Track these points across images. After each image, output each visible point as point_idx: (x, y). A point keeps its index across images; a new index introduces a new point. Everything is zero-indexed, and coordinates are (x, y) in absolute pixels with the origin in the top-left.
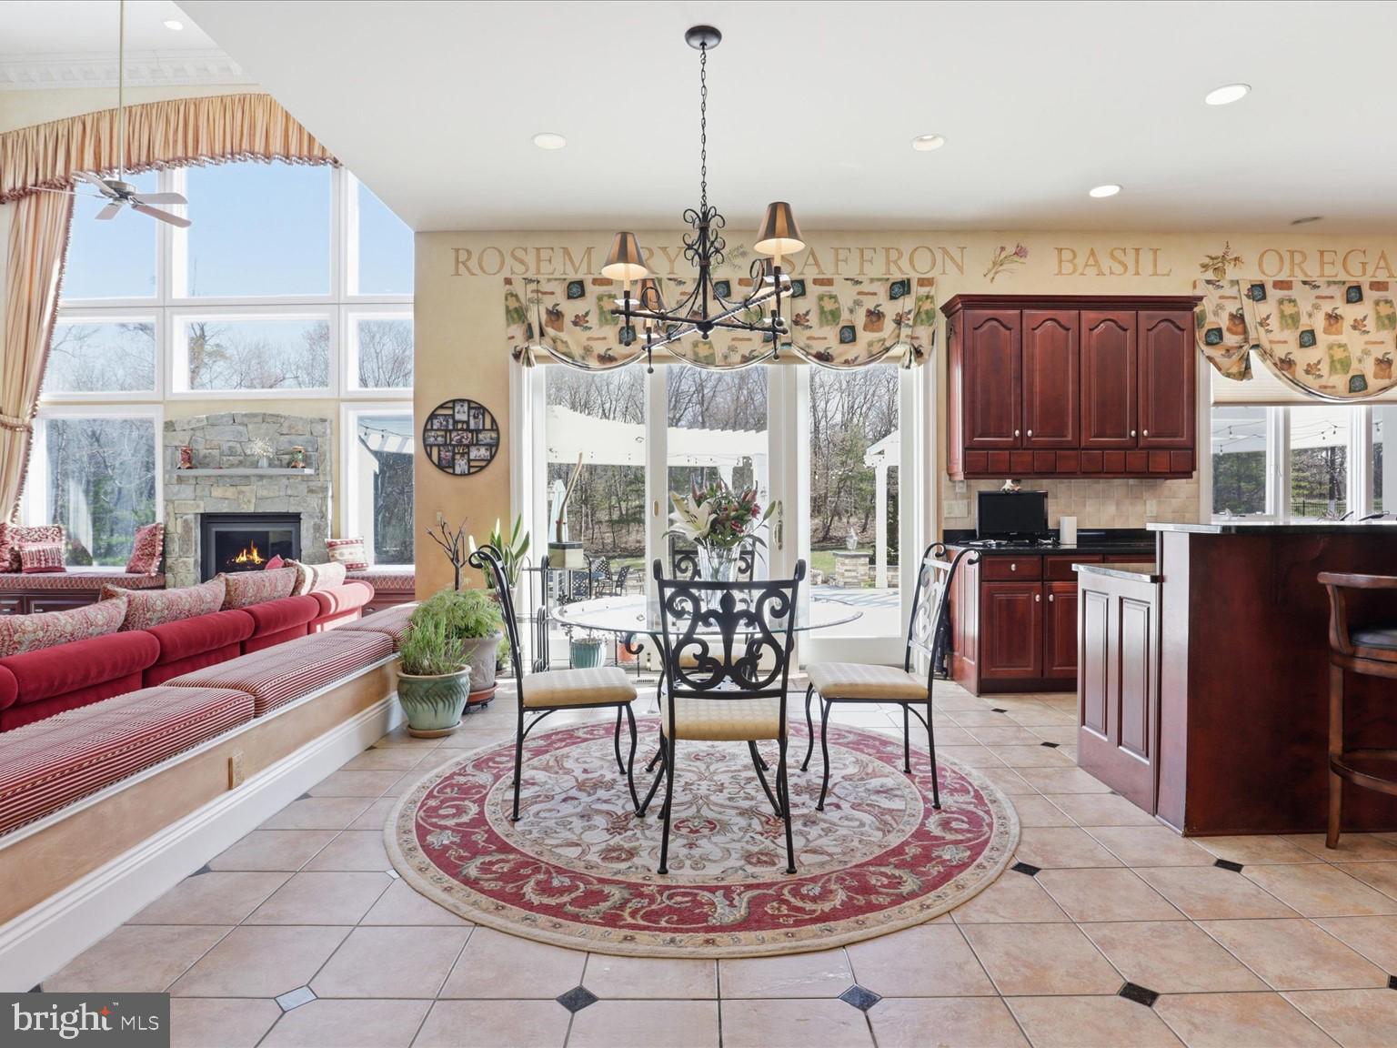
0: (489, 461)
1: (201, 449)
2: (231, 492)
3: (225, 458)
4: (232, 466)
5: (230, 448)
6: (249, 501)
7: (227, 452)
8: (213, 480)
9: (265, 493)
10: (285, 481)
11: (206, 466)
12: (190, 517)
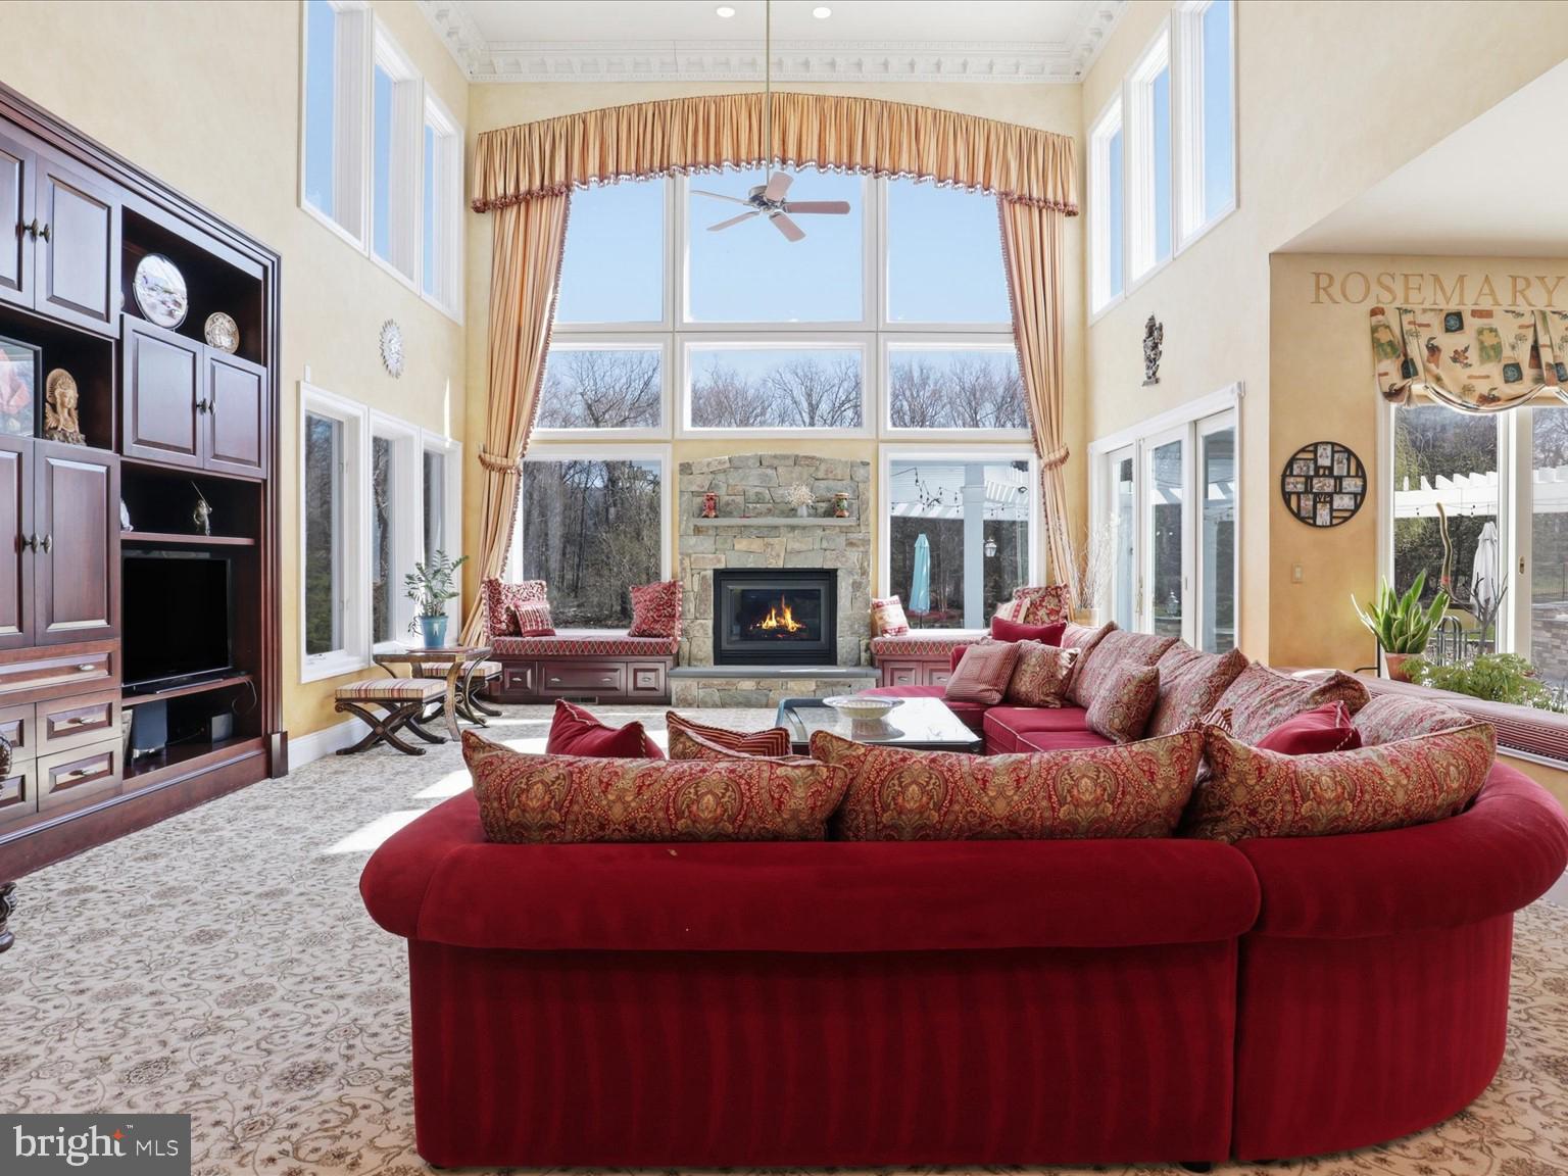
0: (1354, 512)
1: (723, 495)
2: (756, 545)
3: (751, 506)
4: (759, 515)
5: (757, 494)
6: (778, 556)
7: (753, 498)
8: (736, 530)
9: (797, 546)
10: (820, 532)
11: (729, 514)
12: (710, 574)
